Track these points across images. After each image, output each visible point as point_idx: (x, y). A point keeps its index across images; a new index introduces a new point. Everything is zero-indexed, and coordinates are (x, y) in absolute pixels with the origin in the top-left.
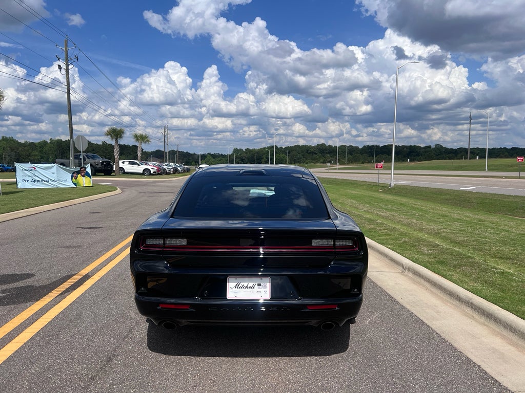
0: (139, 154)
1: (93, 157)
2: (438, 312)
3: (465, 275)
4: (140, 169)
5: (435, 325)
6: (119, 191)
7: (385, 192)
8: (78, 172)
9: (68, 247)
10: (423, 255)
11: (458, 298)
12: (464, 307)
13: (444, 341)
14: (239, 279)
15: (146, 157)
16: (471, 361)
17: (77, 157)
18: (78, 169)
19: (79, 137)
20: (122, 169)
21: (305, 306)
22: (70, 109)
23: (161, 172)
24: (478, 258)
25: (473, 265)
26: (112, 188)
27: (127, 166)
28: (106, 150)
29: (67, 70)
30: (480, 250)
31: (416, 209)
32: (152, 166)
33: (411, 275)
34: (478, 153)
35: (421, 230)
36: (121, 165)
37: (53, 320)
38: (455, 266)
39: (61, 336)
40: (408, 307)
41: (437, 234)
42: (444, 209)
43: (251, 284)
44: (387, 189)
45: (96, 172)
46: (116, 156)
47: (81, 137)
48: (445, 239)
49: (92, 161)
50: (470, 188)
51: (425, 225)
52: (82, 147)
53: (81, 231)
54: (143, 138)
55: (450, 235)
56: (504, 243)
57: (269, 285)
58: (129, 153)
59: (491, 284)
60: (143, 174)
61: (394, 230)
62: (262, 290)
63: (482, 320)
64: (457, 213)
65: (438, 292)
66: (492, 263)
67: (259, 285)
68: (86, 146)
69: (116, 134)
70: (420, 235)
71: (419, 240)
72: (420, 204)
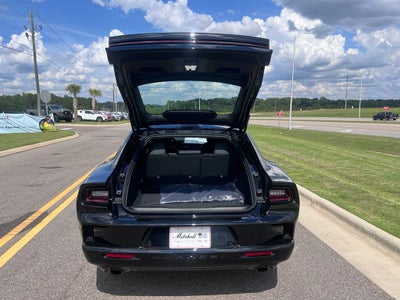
0: (93, 105)
1: (56, 108)
2: (348, 244)
3: (364, 208)
4: (94, 117)
5: (348, 256)
6: (77, 135)
7: (284, 134)
8: (44, 120)
9: (31, 186)
10: (326, 189)
11: (363, 231)
12: (368, 238)
13: (359, 273)
14: (181, 230)
15: (100, 107)
16: (386, 294)
17: (43, 108)
18: (44, 118)
19: (44, 91)
20: (80, 117)
21: (244, 253)
22: (36, 69)
23: (111, 120)
24: (372, 193)
25: (369, 198)
26: (71, 133)
27: (83, 115)
28: (67, 102)
29: (33, 37)
30: (371, 185)
31: (313, 149)
32: (104, 115)
33: (319, 208)
34: (353, 104)
35: (321, 167)
36: (79, 114)
37: (12, 259)
38: (355, 200)
39: (17, 276)
40: (322, 239)
41: (334, 171)
42: (334, 149)
43: (192, 234)
44: (286, 132)
45: (59, 119)
46: (75, 107)
47: (45, 91)
48: (341, 175)
49: (56, 111)
50: (349, 131)
51: (323, 163)
52: (47, 100)
53: (44, 170)
54: (96, 93)
55: (345, 172)
56: (388, 178)
57: (209, 234)
58: (86, 104)
59: (389, 217)
60: (97, 121)
61: (300, 167)
62: (203, 239)
63: (386, 250)
64: (345, 152)
65: (345, 224)
66: (383, 196)
67: (200, 234)
68: (50, 99)
69: (75, 89)
70: (321, 172)
71: (321, 177)
72: (314, 144)
